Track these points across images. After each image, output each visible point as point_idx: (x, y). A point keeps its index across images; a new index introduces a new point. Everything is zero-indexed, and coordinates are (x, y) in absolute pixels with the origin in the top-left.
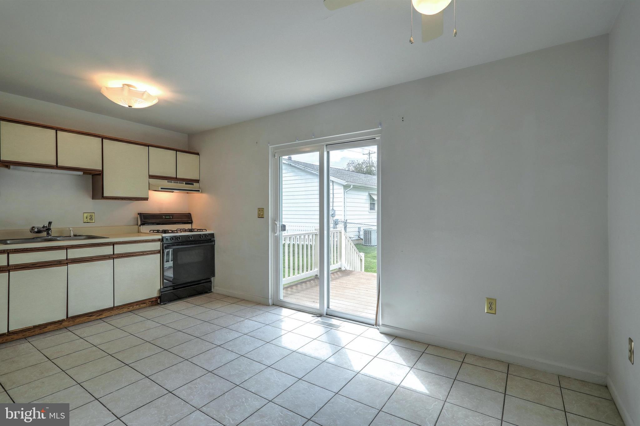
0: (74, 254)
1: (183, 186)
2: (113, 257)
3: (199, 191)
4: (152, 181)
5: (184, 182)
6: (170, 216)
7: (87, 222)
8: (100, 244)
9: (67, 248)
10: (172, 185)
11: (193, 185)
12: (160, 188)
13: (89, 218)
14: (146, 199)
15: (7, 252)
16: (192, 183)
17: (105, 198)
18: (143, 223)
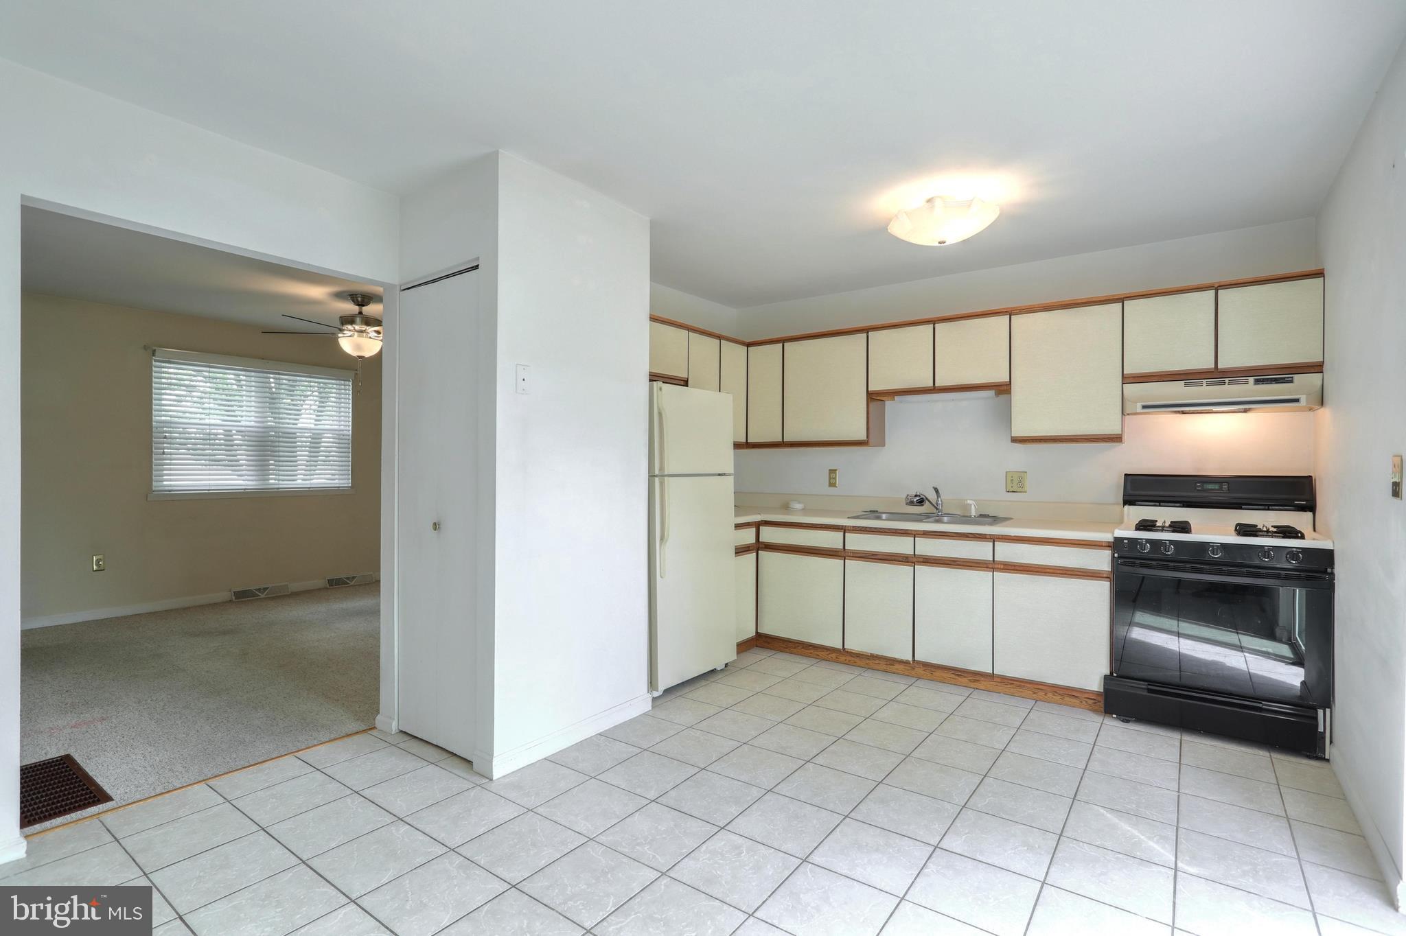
0: (927, 547)
1: (1250, 389)
2: (992, 566)
3: (1297, 400)
4: (1134, 389)
5: (1251, 380)
6: (1220, 483)
7: (1012, 492)
8: (970, 536)
9: (914, 534)
10: (1205, 391)
11: (1291, 381)
12: (1139, 405)
13: (1016, 481)
14: (1116, 439)
15: (844, 530)
16: (1284, 378)
17: (1015, 440)
18: (1128, 498)
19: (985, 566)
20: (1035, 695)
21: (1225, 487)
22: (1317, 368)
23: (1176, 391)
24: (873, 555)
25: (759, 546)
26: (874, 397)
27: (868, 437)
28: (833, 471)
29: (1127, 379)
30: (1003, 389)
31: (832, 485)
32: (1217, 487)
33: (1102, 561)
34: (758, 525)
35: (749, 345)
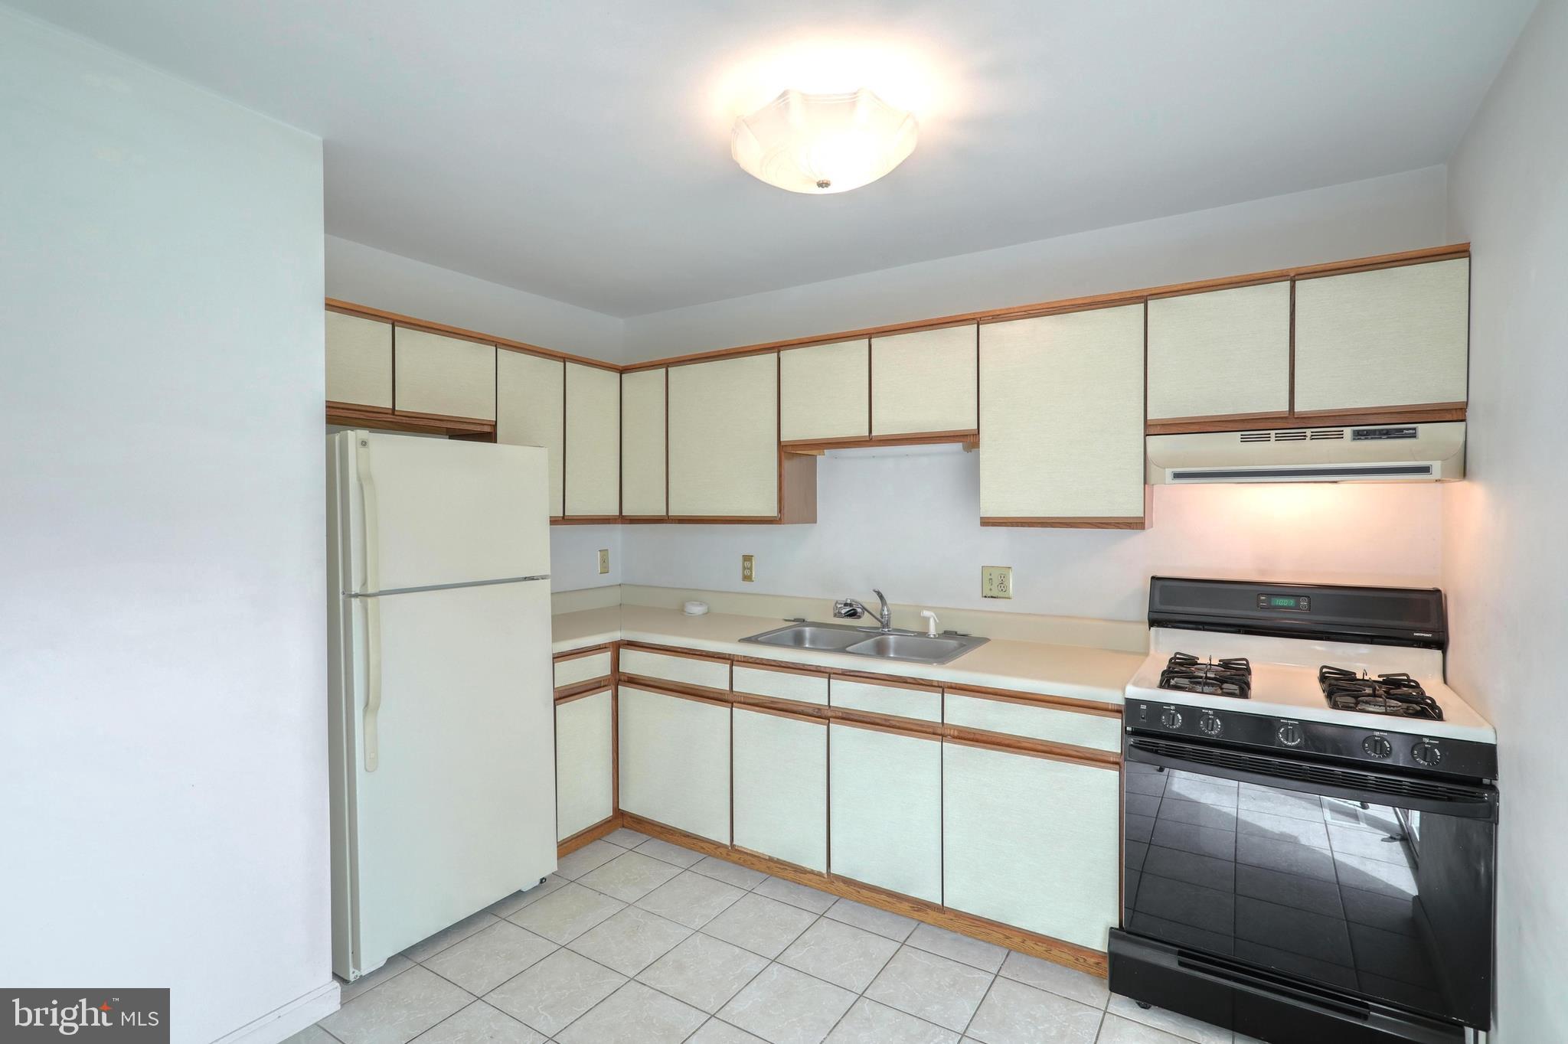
1: (1344, 449)
2: (940, 732)
3: (1426, 470)
4: (1159, 444)
5: (1348, 432)
6: (1297, 596)
7: (992, 597)
8: (909, 681)
9: (829, 674)
10: (1272, 451)
11: (1414, 436)
12: (1169, 472)
13: (996, 582)
14: (1136, 524)
15: (731, 660)
16: (1401, 430)
17: (986, 522)
18: (1156, 616)
19: (931, 730)
20: (1008, 941)
21: (1304, 603)
22: (1455, 413)
23: (1229, 448)
24: (772, 702)
25: (618, 680)
26: (787, 451)
27: (780, 511)
28: (747, 558)
29: (1152, 428)
30: (970, 440)
31: (747, 578)
32: (1291, 602)
33: (1108, 736)
34: (617, 647)
35: (622, 371)
